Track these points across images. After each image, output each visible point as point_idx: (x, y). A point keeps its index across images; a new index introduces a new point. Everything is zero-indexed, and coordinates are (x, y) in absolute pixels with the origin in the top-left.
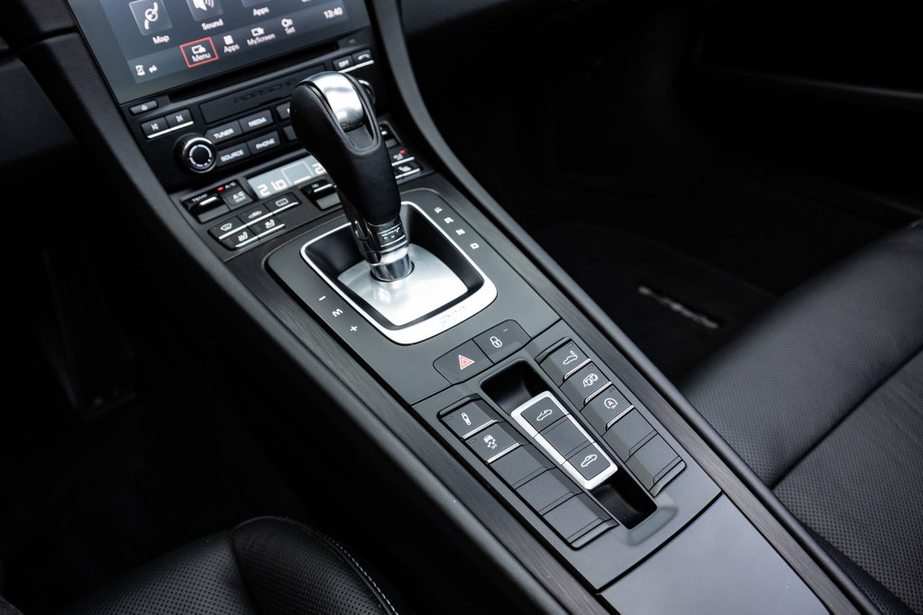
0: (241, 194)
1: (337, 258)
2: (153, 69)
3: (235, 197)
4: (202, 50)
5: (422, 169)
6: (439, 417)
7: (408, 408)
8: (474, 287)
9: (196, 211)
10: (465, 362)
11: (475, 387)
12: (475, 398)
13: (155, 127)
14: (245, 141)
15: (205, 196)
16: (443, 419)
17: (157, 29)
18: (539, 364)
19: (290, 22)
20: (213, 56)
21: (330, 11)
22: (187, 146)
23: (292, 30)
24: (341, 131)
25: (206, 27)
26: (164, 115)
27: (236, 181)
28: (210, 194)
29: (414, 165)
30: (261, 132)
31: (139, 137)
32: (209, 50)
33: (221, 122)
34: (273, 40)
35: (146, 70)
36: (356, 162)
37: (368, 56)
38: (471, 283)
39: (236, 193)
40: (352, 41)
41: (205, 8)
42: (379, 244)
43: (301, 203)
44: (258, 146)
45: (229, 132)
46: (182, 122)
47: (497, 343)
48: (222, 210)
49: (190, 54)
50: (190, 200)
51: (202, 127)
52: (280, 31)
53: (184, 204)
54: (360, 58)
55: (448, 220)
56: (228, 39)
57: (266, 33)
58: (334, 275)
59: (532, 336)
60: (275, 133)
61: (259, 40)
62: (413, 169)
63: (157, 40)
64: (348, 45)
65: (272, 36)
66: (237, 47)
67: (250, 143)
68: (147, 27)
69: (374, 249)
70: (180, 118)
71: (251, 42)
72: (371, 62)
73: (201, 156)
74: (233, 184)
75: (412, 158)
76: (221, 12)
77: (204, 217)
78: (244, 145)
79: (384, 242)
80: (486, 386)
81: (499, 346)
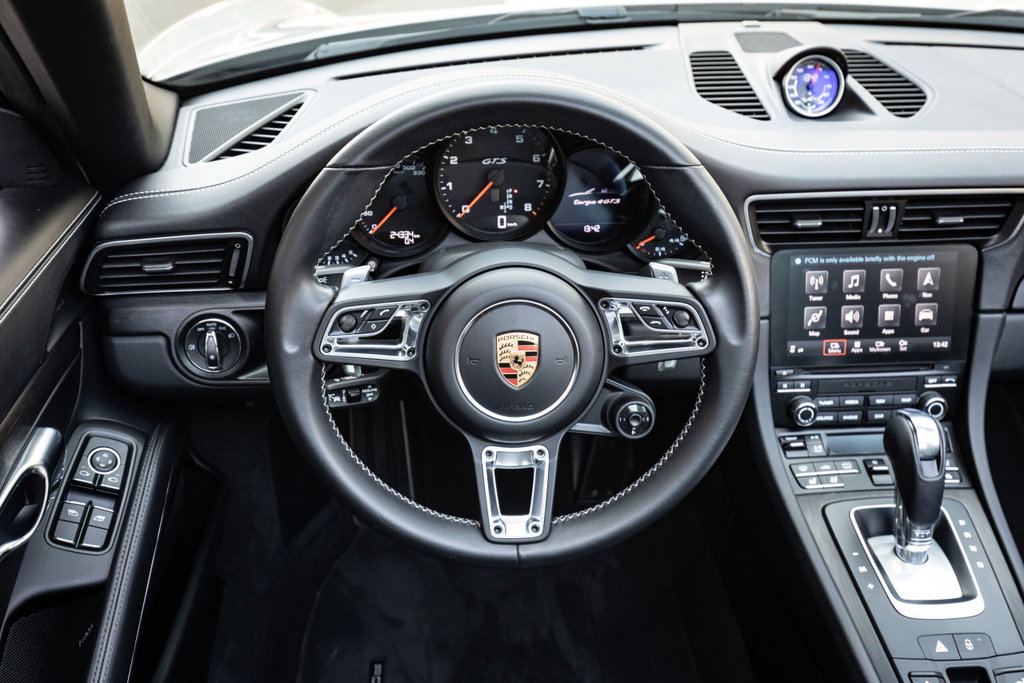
0: (820, 447)
1: (874, 526)
2: (801, 350)
3: (815, 447)
4: (837, 346)
5: (961, 481)
6: (910, 675)
7: (890, 659)
8: (966, 598)
9: (786, 447)
10: (941, 648)
11: (942, 668)
12: (939, 676)
13: (785, 386)
14: (838, 411)
15: (795, 438)
16: (912, 678)
17: (814, 327)
18: (995, 675)
19: (905, 343)
20: (843, 351)
21: (938, 343)
22: (800, 406)
23: (905, 349)
24: (917, 457)
25: (846, 333)
26: (794, 380)
27: (819, 435)
28: (800, 438)
29: (956, 475)
30: (851, 409)
31: (773, 387)
32: (842, 348)
33: (827, 396)
34: (888, 352)
35: (796, 350)
36: (920, 484)
37: (954, 380)
38: (967, 593)
39: (817, 445)
40: (946, 367)
41: (851, 321)
42: (911, 536)
43: (860, 472)
44: (845, 418)
45: (830, 403)
46: (803, 388)
47: (969, 646)
48: (803, 453)
49: (828, 347)
50: (784, 437)
51: (813, 396)
52: (896, 348)
53: (779, 439)
54: (947, 380)
55: (967, 535)
56: (857, 344)
57: (885, 346)
58: (867, 535)
59: (998, 653)
60: (861, 413)
61: (878, 350)
62: (954, 478)
63: (812, 334)
64: (942, 369)
65: (888, 349)
66: (861, 350)
67: (840, 413)
68: (809, 324)
69: (906, 537)
70: (803, 385)
71: (872, 350)
72: (954, 385)
73: (806, 415)
74: (817, 437)
75: (957, 469)
76: (861, 326)
77: (790, 454)
78: (835, 413)
79: (915, 537)
80: (950, 671)
81: (970, 649)
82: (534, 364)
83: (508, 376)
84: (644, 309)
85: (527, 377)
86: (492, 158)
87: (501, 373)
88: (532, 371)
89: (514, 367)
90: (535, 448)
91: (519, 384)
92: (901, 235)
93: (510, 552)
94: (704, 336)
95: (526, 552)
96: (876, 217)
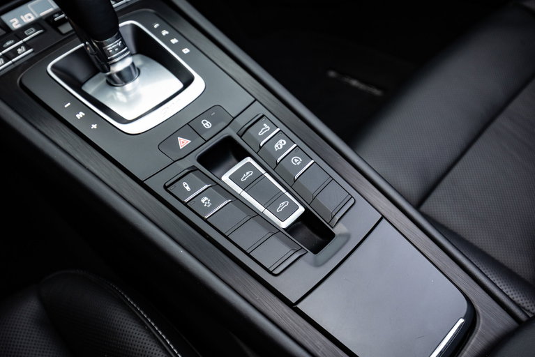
6: (166, 188)
7: (141, 183)
8: (186, 85)
10: (183, 142)
11: (192, 161)
12: (193, 170)
16: (168, 189)
18: (241, 137)
38: (186, 80)
42: (106, 56)
43: (45, 30)
47: (207, 124)
55: (165, 33)
58: (77, 86)
59: (234, 116)
79: (110, 54)
80: (201, 159)
81: (209, 127)
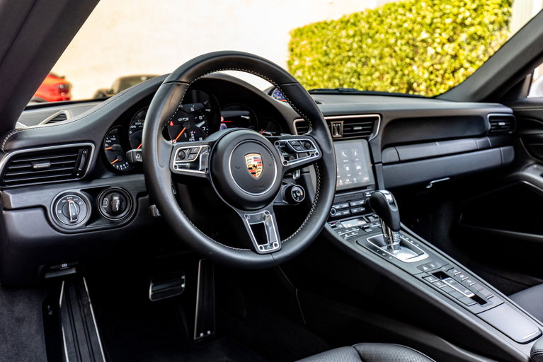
7: (413, 276)
11: (430, 274)
14: (341, 210)
18: (446, 272)
23: (356, 182)
24: (389, 204)
27: (338, 222)
28: (332, 224)
40: (370, 187)
43: (360, 230)
44: (344, 213)
45: (338, 207)
47: (433, 266)
57: (350, 181)
60: (349, 210)
66: (342, 184)
71: (346, 183)
73: (333, 212)
78: (341, 212)
82: (261, 167)
83: (253, 173)
84: (293, 143)
85: (260, 173)
86: (182, 117)
87: (250, 172)
88: (261, 170)
89: (254, 169)
90: (264, 212)
91: (257, 176)
92: (344, 136)
93: (269, 258)
94: (317, 151)
95: (276, 256)
96: (336, 129)
